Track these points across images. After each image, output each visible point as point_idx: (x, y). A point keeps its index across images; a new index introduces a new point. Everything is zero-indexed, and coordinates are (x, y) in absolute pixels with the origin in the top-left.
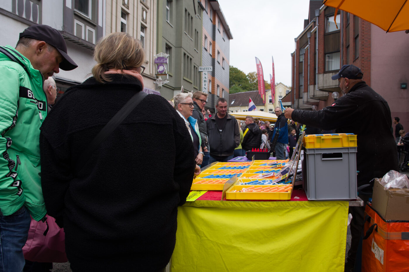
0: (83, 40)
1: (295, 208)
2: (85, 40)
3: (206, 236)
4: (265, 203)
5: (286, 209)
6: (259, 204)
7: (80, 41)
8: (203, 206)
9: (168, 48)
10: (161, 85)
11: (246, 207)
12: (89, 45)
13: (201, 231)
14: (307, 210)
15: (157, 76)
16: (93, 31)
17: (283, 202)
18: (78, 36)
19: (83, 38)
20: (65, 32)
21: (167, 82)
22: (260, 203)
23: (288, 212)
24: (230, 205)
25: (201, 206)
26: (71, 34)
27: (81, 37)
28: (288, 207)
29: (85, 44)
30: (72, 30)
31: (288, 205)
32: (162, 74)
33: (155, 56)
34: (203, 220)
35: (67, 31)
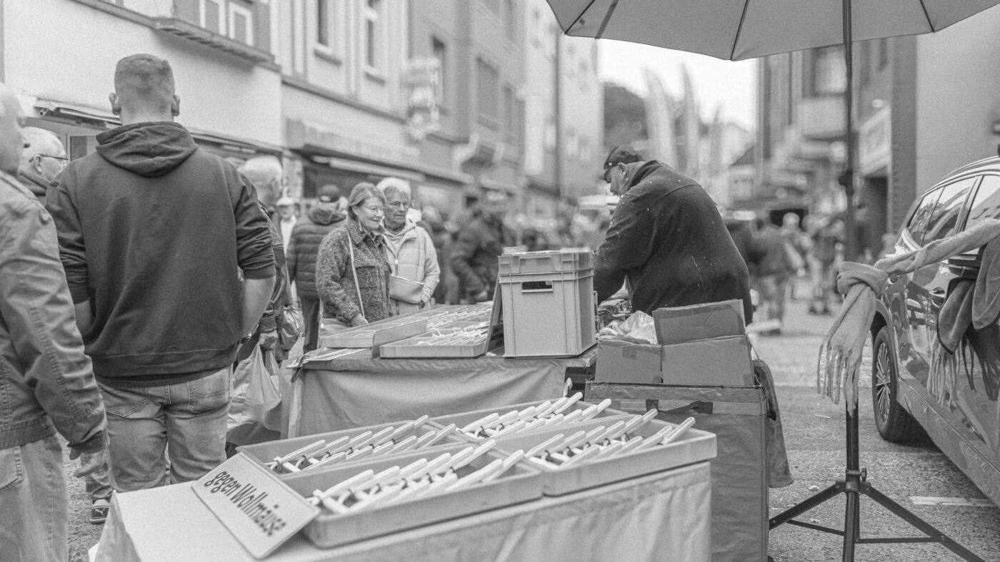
0: (222, 37)
1: (485, 370)
2: (227, 38)
3: (347, 417)
4: (439, 362)
5: (471, 372)
6: (430, 364)
7: (215, 39)
8: (346, 369)
9: (438, 45)
10: (419, 133)
11: (410, 369)
12: (237, 47)
13: (341, 409)
14: (502, 374)
15: (412, 111)
16: (246, 13)
17: (466, 361)
18: (210, 29)
19: (222, 31)
20: (179, 20)
21: (433, 127)
22: (431, 362)
23: (474, 376)
24: (386, 367)
25: (342, 369)
26: (191, 22)
27: (218, 30)
28: (474, 369)
29: (227, 44)
30: (196, 15)
31: (474, 365)
32: (423, 109)
33: (405, 65)
34: (344, 392)
35: (182, 18)
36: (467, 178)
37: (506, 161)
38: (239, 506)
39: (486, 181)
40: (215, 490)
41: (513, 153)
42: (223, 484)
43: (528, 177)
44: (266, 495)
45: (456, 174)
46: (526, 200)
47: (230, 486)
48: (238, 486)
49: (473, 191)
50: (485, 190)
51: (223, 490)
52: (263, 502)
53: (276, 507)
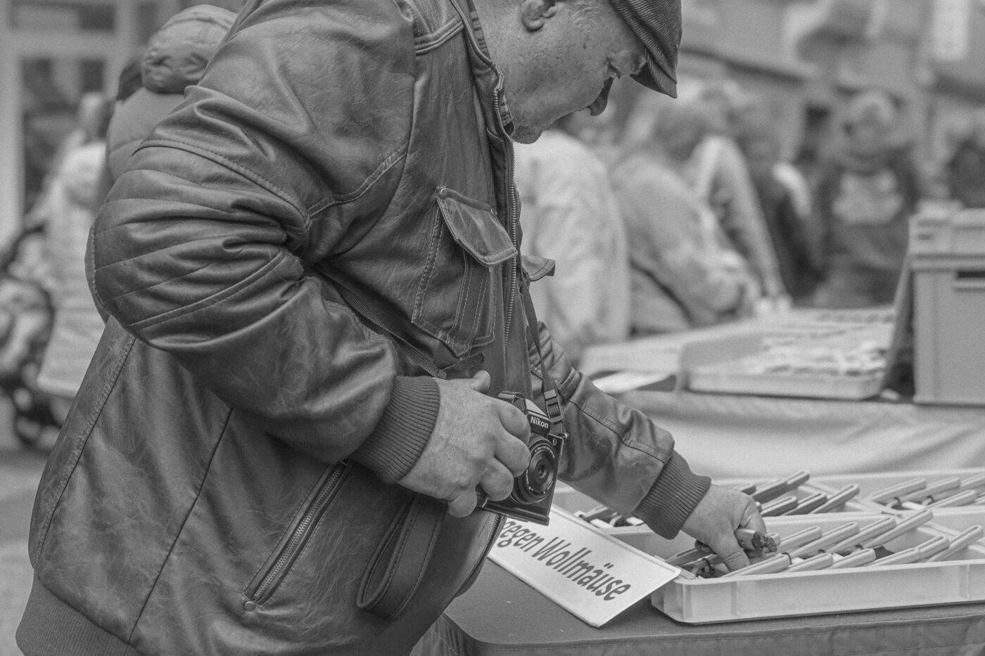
36: (808, 70)
37: (892, 35)
38: (549, 563)
39: (848, 76)
40: (503, 544)
41: (907, 20)
42: (515, 536)
43: (934, 65)
44: (589, 552)
45: (788, 61)
46: (931, 114)
47: (527, 540)
48: (540, 540)
49: (821, 95)
50: (848, 93)
51: (516, 544)
52: (586, 559)
53: (609, 566)
